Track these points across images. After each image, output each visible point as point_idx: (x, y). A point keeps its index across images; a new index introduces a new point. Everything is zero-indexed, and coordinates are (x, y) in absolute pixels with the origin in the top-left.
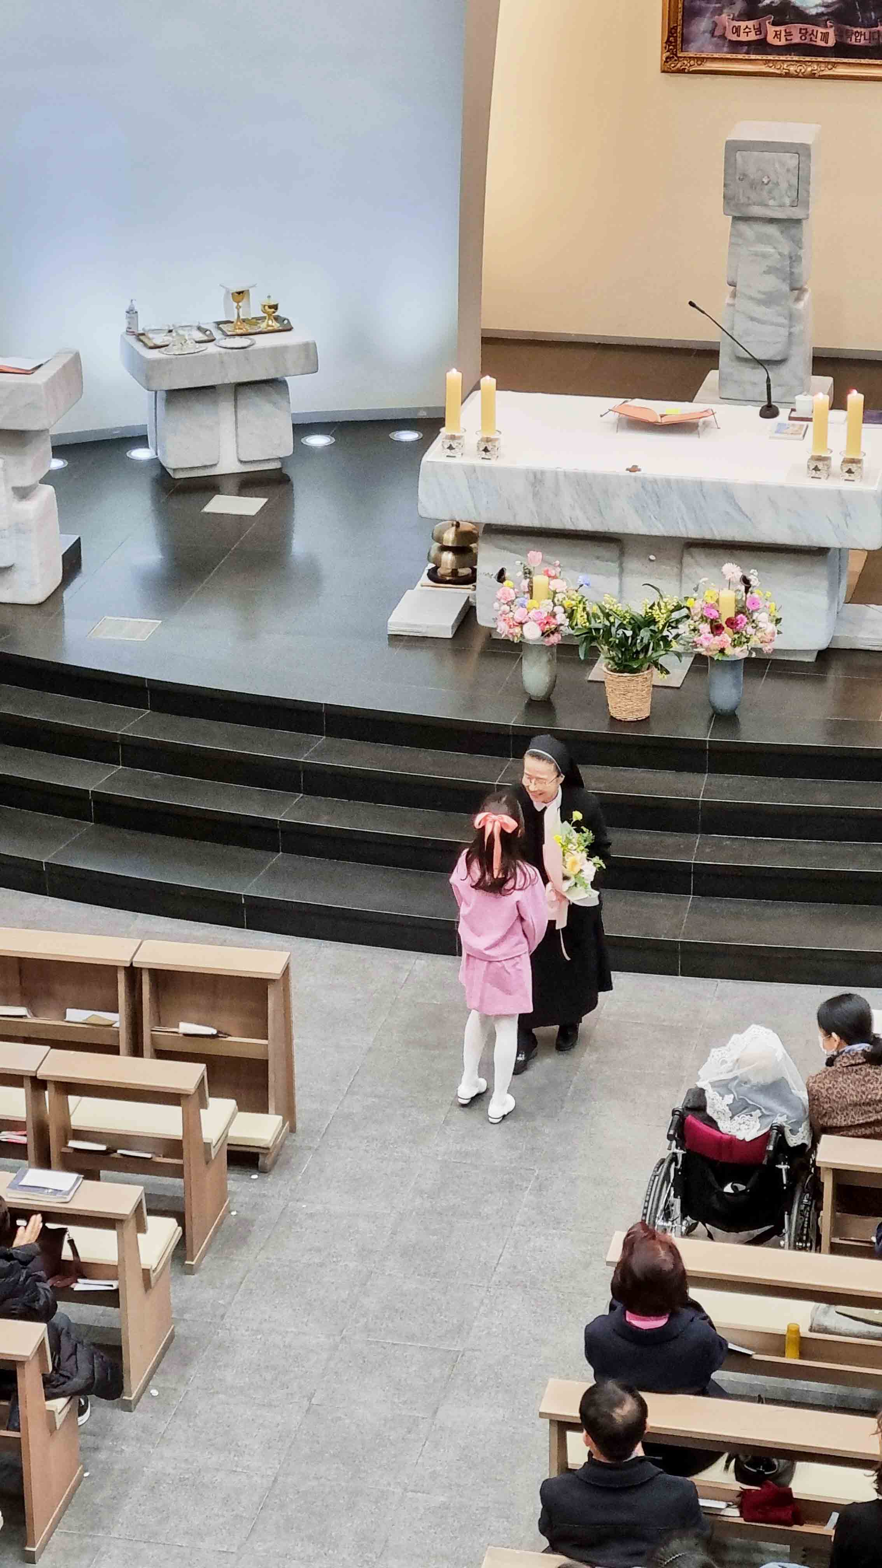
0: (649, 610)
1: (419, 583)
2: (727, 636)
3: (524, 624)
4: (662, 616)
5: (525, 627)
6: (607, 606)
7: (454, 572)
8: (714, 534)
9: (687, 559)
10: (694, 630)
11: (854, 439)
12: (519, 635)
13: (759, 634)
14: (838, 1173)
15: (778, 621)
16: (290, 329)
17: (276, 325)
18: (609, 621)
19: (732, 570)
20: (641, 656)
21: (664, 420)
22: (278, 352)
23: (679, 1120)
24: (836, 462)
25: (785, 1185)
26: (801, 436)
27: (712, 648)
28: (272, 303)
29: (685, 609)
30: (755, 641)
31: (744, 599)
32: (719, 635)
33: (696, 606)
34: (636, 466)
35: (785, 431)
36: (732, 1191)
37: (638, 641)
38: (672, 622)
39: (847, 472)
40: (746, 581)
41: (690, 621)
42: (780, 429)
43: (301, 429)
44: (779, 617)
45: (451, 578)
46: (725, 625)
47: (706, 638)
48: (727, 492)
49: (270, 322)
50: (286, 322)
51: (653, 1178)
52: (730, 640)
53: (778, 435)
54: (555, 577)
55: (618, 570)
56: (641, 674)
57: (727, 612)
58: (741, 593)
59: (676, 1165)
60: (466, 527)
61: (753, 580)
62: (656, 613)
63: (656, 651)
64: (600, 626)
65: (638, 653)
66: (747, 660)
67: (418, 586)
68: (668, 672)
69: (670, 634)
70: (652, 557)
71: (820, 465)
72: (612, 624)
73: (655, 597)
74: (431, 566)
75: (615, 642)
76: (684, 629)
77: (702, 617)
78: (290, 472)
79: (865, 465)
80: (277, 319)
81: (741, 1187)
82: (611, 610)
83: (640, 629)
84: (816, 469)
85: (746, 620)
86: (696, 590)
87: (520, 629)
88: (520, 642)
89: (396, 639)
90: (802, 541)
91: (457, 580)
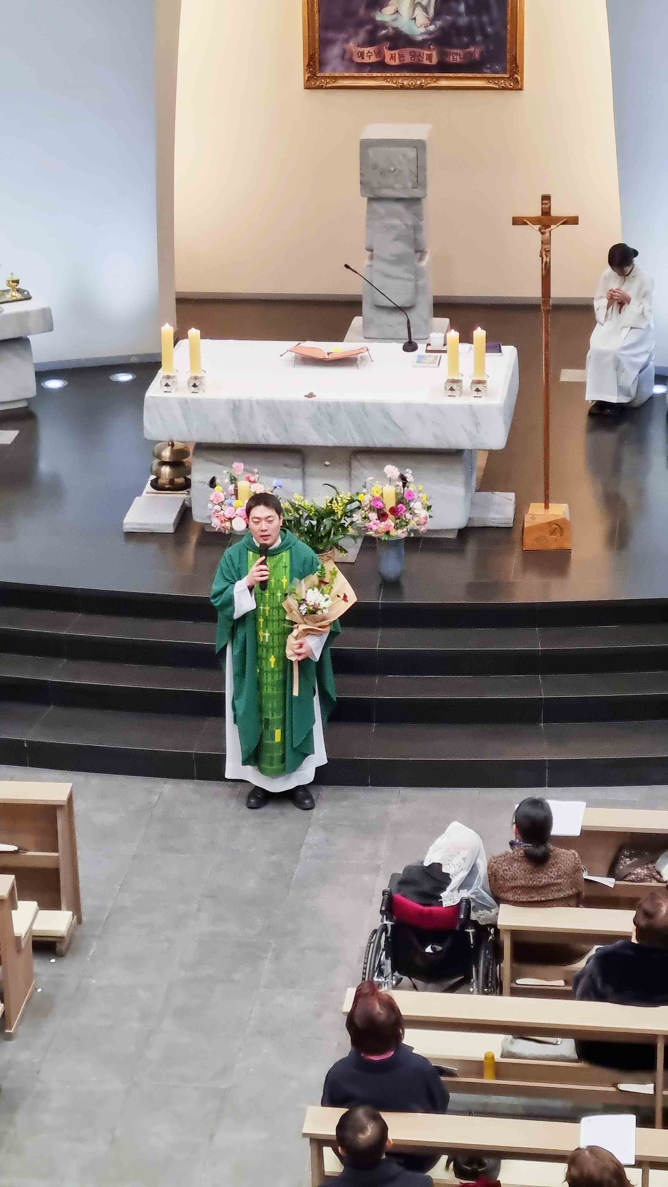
0: (329, 504)
1: (145, 491)
2: (390, 522)
3: (232, 519)
4: (339, 508)
5: (233, 521)
6: (297, 502)
7: (172, 481)
8: (374, 442)
9: (355, 463)
10: (365, 518)
11: (480, 365)
12: (229, 528)
13: (416, 519)
14: (515, 934)
15: (429, 508)
16: (30, 298)
17: (19, 296)
18: (299, 514)
19: (392, 470)
20: (325, 541)
21: (330, 357)
22: (22, 317)
23: (388, 898)
24: (467, 383)
25: (472, 945)
26: (437, 365)
27: (379, 531)
28: (15, 279)
29: (357, 502)
30: (413, 524)
31: (402, 492)
32: (384, 521)
33: (366, 499)
34: (312, 393)
35: (423, 361)
36: (431, 952)
37: (322, 529)
38: (348, 512)
39: (475, 391)
40: (403, 478)
41: (361, 512)
42: (420, 359)
43: (42, 375)
44: (429, 505)
45: (169, 486)
46: (388, 513)
47: (375, 524)
48: (384, 410)
49: (14, 294)
50: (26, 293)
51: (369, 944)
52: (393, 524)
53: (419, 364)
54: (254, 482)
55: (301, 474)
56: (325, 553)
57: (390, 502)
58: (399, 488)
59: (386, 933)
60: (178, 446)
61: (408, 477)
62: (335, 506)
63: (337, 536)
64: (292, 518)
65: (322, 537)
66: (407, 539)
67: (144, 494)
68: (346, 552)
69: (346, 521)
70: (327, 463)
71: (455, 386)
72: (301, 516)
73: (332, 494)
74: (153, 477)
75: (304, 529)
76: (357, 517)
77: (370, 508)
78: (34, 409)
79: (489, 384)
80: (18, 290)
81: (439, 948)
82: (300, 505)
83: (323, 518)
84: (452, 389)
85: (404, 508)
86: (365, 487)
87: (230, 523)
88: (230, 533)
89: (131, 536)
90: (444, 445)
91: (174, 487)
